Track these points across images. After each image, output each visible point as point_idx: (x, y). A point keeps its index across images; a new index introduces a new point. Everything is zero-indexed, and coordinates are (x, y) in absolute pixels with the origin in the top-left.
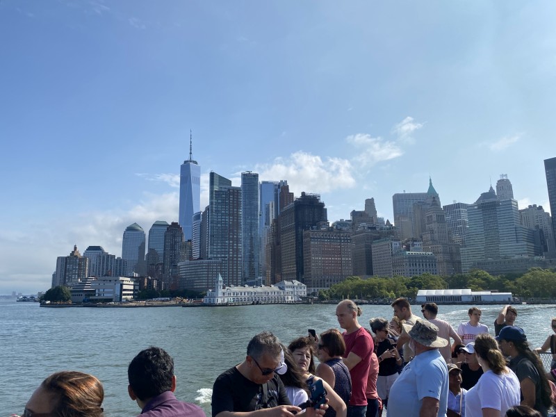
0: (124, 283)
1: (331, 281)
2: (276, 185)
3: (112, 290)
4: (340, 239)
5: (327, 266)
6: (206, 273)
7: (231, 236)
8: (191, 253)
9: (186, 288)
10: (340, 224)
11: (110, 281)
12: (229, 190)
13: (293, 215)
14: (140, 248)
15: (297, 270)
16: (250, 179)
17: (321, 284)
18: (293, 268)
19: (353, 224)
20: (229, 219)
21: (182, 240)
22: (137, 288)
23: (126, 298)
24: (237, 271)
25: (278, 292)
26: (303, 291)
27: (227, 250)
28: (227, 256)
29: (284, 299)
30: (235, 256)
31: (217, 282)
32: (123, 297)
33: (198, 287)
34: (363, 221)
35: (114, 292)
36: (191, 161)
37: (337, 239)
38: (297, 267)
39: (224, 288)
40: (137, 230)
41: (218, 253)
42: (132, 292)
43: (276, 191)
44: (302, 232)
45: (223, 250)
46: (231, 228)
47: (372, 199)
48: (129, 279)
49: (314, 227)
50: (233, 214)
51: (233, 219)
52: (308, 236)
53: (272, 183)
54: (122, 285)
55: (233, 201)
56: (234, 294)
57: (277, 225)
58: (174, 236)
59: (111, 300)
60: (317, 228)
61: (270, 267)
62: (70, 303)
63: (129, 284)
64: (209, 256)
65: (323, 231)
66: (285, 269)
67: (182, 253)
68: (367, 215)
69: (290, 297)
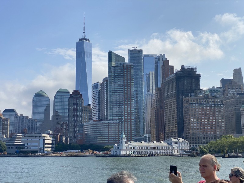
0: (46, 138)
1: (207, 139)
2: (156, 58)
3: (37, 144)
4: (214, 104)
5: (203, 126)
6: (107, 131)
7: (126, 102)
8: (91, 114)
9: (91, 142)
10: (212, 90)
11: (36, 137)
12: (123, 65)
13: (174, 84)
14: (45, 110)
15: (178, 129)
16: (135, 54)
17: (199, 141)
18: (175, 128)
19: (224, 91)
20: (124, 89)
21: (82, 104)
22: (54, 142)
23: (47, 150)
24: (131, 130)
25: (167, 147)
26: (187, 146)
27: (122, 113)
28: (122, 118)
29: (172, 152)
30: (129, 118)
31: (122, 139)
32: (45, 149)
33: (101, 142)
34: (232, 89)
35: (38, 146)
36: (84, 39)
37: (212, 104)
38: (178, 127)
39: (126, 143)
40: (44, 96)
41: (116, 115)
42: (51, 146)
43: (156, 63)
44: (182, 99)
45: (120, 113)
46: (126, 96)
47: (240, 69)
48: (48, 136)
49: (192, 94)
50: (127, 84)
51: (127, 89)
52: (187, 102)
53: (151, 56)
54: (44, 140)
55: (127, 74)
56: (134, 147)
57: (160, 93)
58: (76, 101)
59: (36, 152)
60: (195, 96)
61: (154, 126)
62: (6, 154)
63: (49, 140)
64: (109, 118)
65: (199, 98)
66: (168, 129)
67: (84, 115)
68: (236, 83)
69: (176, 151)
